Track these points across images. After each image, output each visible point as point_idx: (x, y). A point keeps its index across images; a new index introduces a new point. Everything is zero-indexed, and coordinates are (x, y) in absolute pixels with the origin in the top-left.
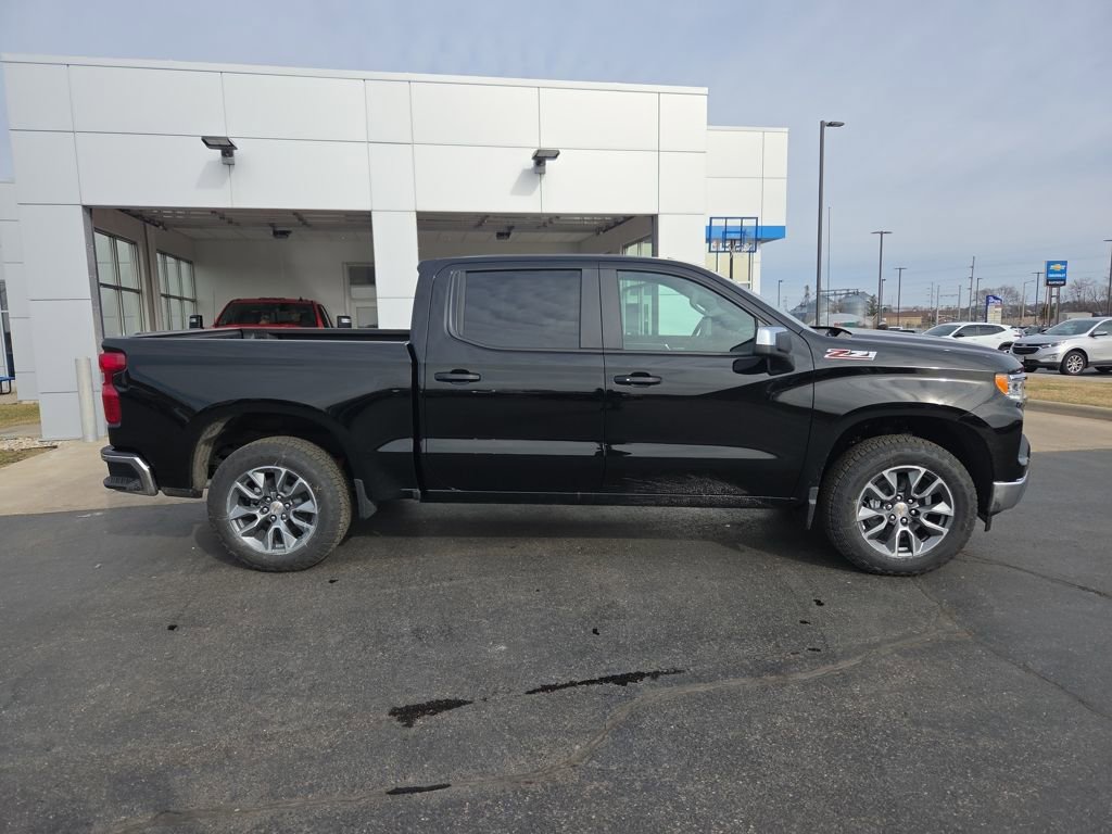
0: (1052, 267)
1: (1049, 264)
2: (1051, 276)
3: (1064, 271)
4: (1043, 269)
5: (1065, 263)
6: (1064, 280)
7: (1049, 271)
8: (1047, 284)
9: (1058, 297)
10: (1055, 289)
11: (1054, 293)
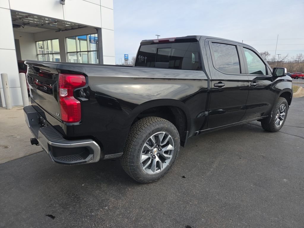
0: (126, 56)
1: (125, 55)
2: (126, 58)
3: (128, 57)
4: (124, 56)
5: (128, 55)
6: (128, 59)
7: (125, 57)
8: (125, 60)
9: (127, 63)
10: (126, 61)
11: (126, 62)
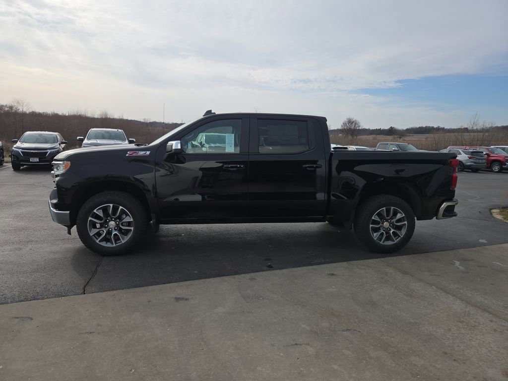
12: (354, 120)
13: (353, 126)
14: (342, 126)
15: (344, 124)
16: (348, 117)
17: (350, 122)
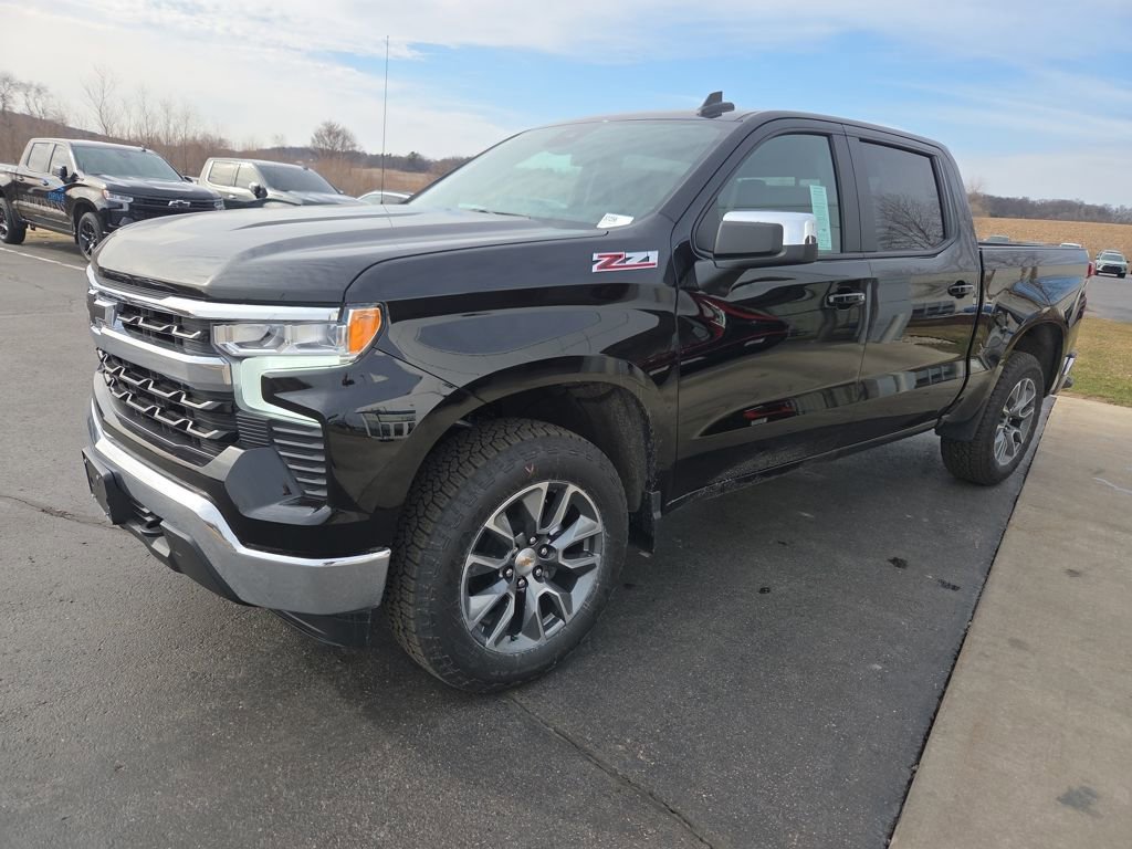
12: (340, 128)
13: (340, 143)
14: (313, 141)
15: (319, 136)
16: (327, 120)
17: (333, 132)
